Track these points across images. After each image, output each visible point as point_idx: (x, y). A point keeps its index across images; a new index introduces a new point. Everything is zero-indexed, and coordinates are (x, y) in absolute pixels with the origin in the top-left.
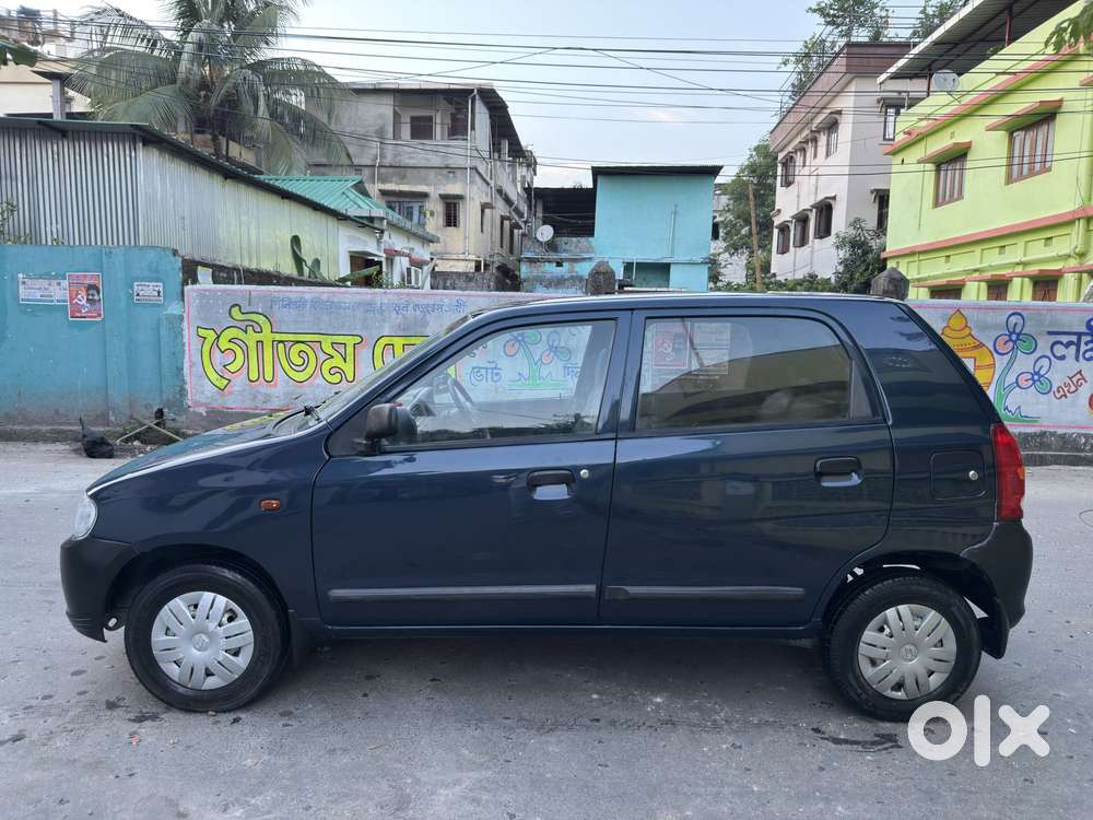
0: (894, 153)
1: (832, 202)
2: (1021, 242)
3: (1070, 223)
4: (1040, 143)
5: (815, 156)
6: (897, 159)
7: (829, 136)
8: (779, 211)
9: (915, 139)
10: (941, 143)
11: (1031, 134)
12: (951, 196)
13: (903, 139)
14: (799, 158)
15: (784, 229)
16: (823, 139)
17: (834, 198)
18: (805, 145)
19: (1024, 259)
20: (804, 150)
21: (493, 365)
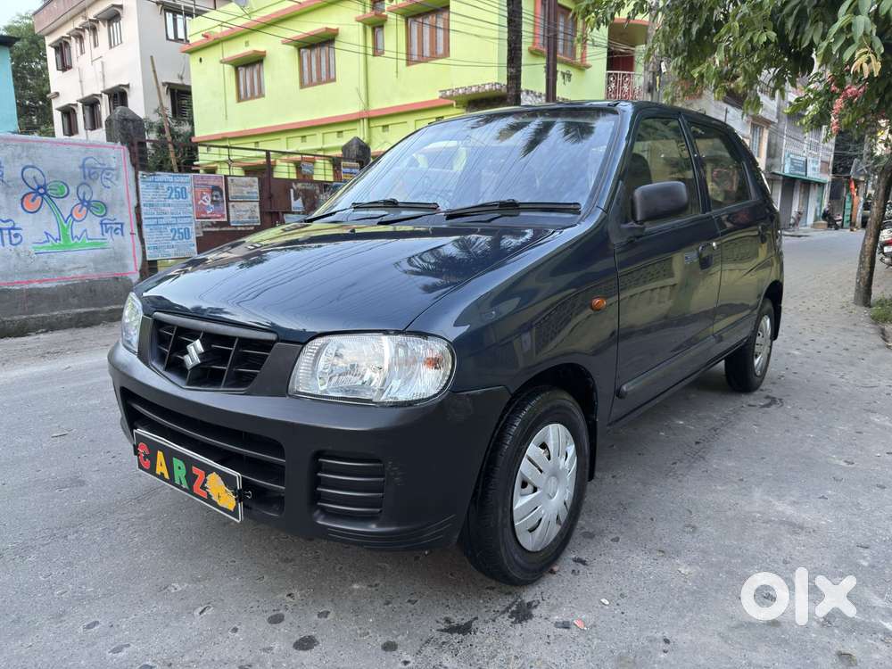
0: (191, 52)
1: (126, 90)
2: (319, 133)
3: (356, 121)
4: (323, 59)
5: (96, 45)
6: (196, 57)
7: (109, 26)
8: (57, 94)
9: (211, 43)
10: (239, 49)
11: (316, 51)
12: (252, 93)
13: (201, 41)
14: (74, 44)
15: (68, 112)
16: (103, 30)
17: (128, 86)
18: (82, 33)
19: (325, 146)
20: (80, 38)
21: (9, 225)
